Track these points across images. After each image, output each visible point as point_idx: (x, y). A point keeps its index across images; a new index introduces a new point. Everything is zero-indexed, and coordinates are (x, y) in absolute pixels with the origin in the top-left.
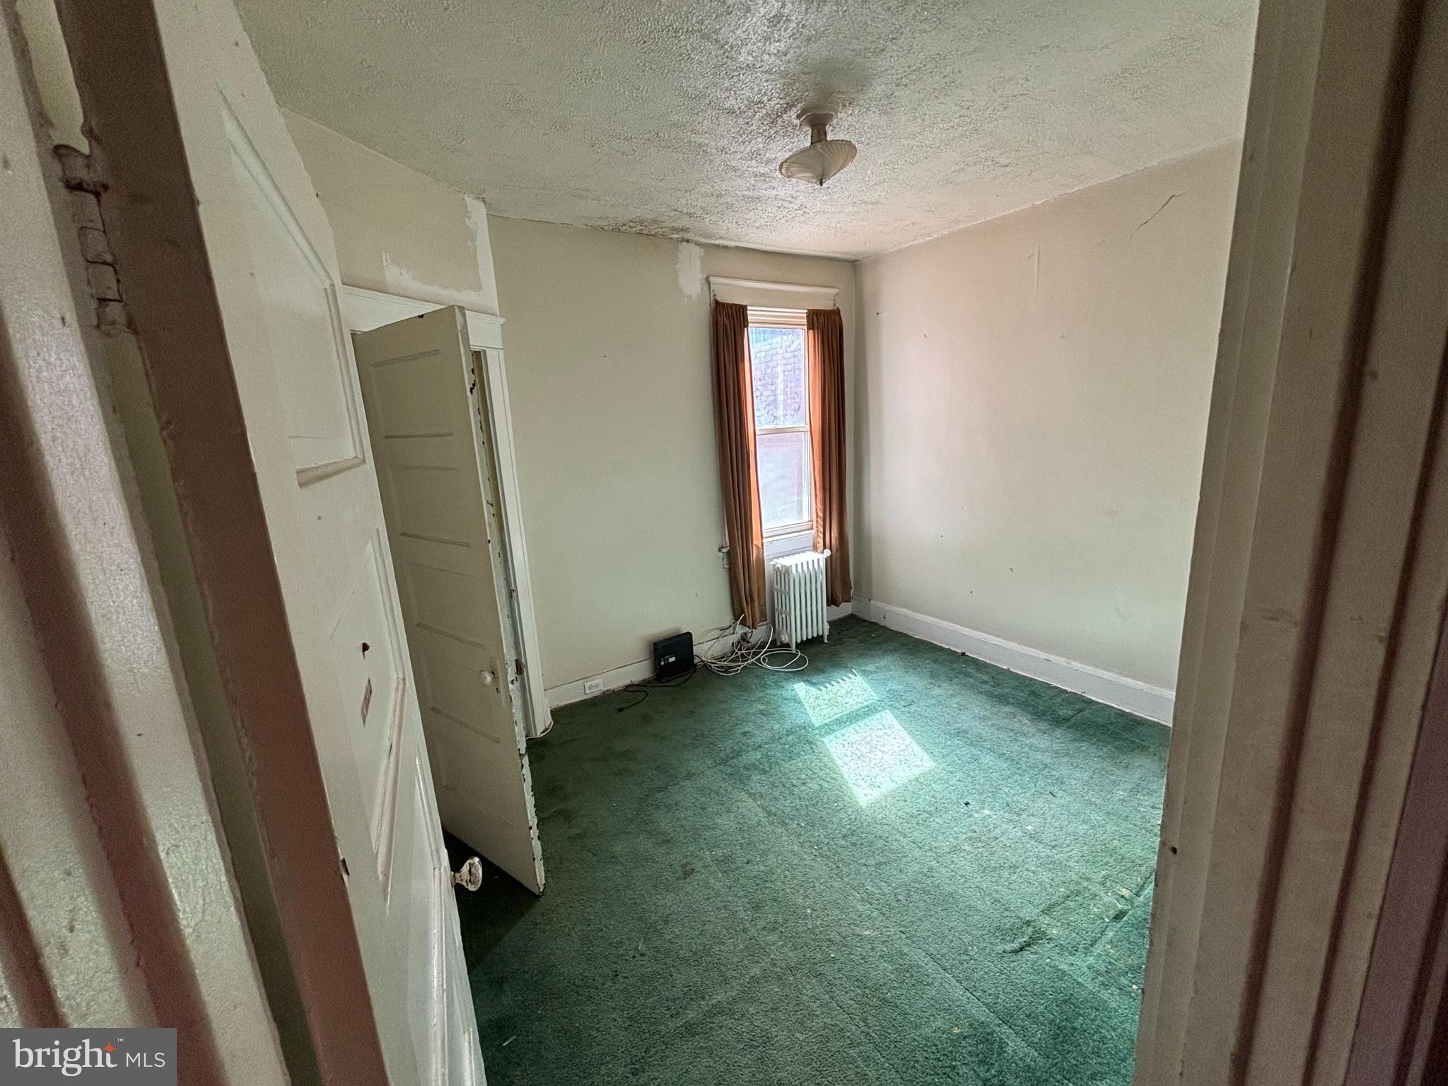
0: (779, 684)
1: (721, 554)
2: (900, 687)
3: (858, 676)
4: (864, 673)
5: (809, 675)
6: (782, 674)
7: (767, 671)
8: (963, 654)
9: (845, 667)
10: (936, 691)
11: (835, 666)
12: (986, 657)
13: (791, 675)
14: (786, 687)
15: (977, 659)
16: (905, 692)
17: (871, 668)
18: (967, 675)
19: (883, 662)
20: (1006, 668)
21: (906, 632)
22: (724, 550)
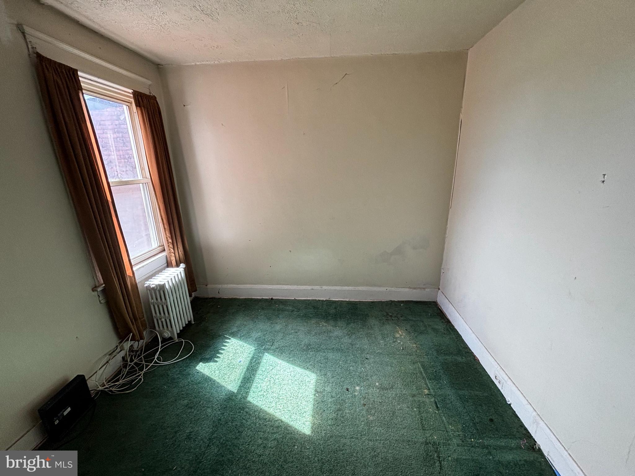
0: (184, 373)
1: (96, 293)
2: (259, 334)
3: (232, 339)
4: (234, 335)
5: (200, 354)
6: (180, 363)
7: (167, 367)
8: (272, 299)
9: (220, 336)
10: (278, 327)
11: (213, 339)
12: (282, 297)
13: (188, 361)
14: (191, 372)
15: (279, 299)
16: (264, 335)
17: (235, 329)
18: (283, 310)
19: (238, 323)
20: (293, 299)
21: (235, 297)
22: (100, 289)
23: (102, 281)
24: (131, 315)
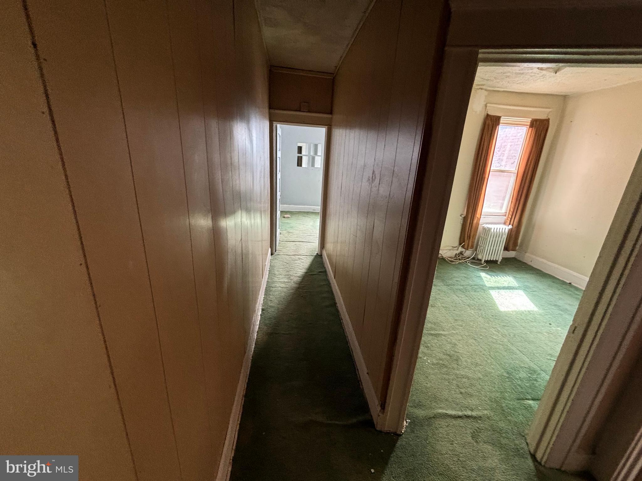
0: (474, 271)
1: (461, 217)
2: (531, 285)
3: (511, 278)
4: (514, 277)
5: (488, 272)
6: (476, 269)
7: (469, 266)
9: (506, 273)
11: (501, 272)
12: (580, 286)
13: (480, 270)
14: (477, 273)
16: (533, 287)
19: (525, 276)
21: (541, 270)
22: (463, 216)
23: (465, 214)
24: (468, 235)
